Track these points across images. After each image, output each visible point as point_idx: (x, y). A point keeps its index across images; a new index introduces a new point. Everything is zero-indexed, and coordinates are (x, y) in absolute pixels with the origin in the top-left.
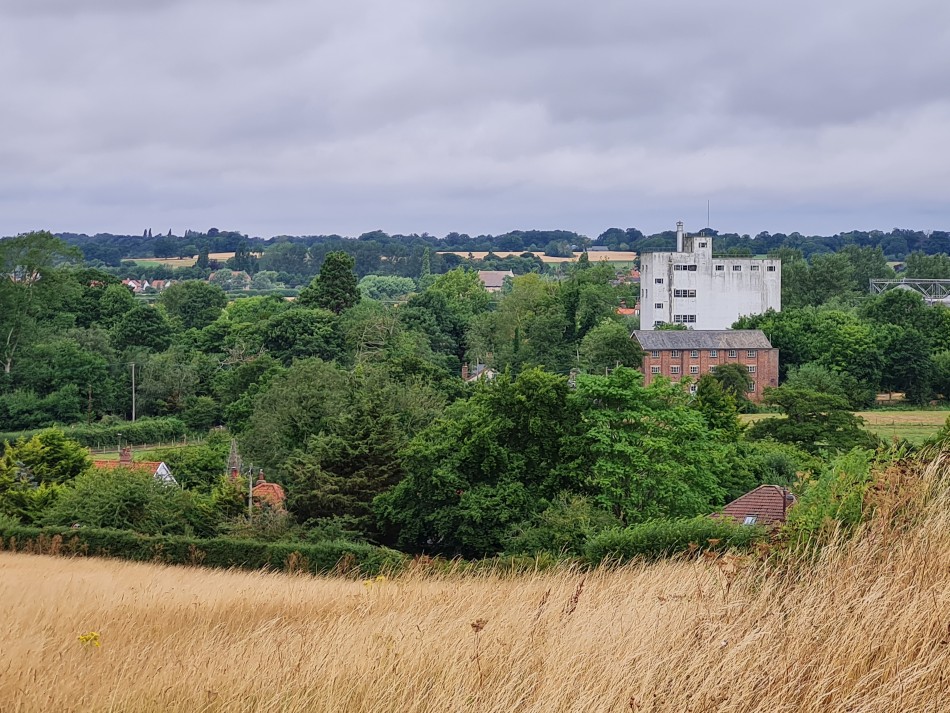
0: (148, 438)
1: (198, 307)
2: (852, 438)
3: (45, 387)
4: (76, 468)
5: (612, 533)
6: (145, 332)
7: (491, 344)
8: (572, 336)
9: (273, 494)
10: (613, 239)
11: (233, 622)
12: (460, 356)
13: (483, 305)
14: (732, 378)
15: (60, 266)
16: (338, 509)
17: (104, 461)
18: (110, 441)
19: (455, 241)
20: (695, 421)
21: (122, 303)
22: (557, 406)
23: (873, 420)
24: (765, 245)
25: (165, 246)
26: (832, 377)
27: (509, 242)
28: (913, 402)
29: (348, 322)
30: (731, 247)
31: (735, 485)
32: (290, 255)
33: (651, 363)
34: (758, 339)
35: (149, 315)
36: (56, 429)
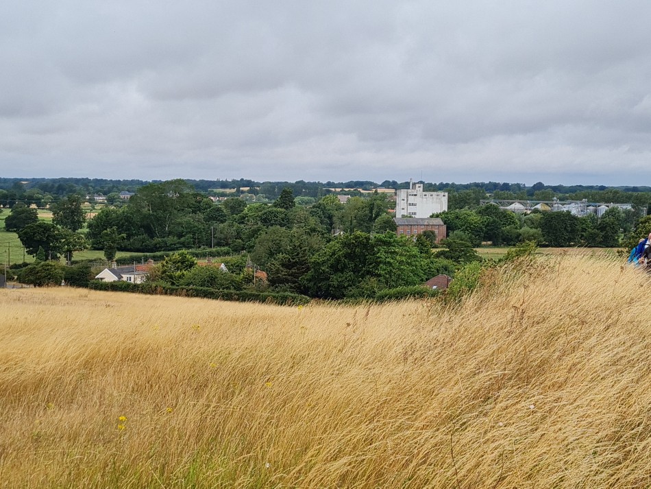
0: (218, 254)
1: (236, 206)
2: (471, 258)
3: (180, 235)
4: (192, 265)
5: (386, 291)
6: (216, 215)
7: (342, 222)
8: (372, 219)
9: (263, 275)
10: (387, 184)
11: (247, 322)
12: (331, 227)
13: (339, 208)
14: (429, 235)
15: (186, 191)
16: (287, 281)
17: (201, 263)
18: (204, 255)
19: (330, 184)
20: (415, 251)
21: (209, 205)
22: (366, 245)
23: (480, 251)
24: (442, 187)
25: (224, 185)
26: (466, 235)
27: (349, 185)
28: (495, 245)
29: (290, 213)
30: (429, 188)
31: (430, 274)
32: (270, 189)
33: (400, 230)
34: (439, 221)
35: (219, 210)
36: (184, 251)
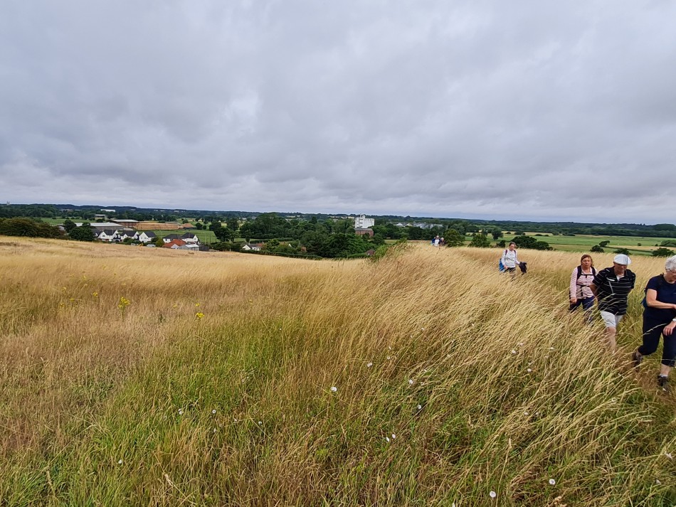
0: (288, 240)
1: (295, 223)
2: (383, 243)
3: (274, 233)
4: (278, 244)
5: (350, 255)
6: (288, 226)
7: (335, 229)
8: (346, 228)
9: (305, 248)
10: (352, 215)
11: (299, 265)
12: (330, 231)
13: (333, 224)
14: (367, 234)
15: (276, 216)
16: (313, 251)
17: (282, 243)
18: (282, 241)
19: (330, 215)
20: (362, 240)
21: (285, 222)
22: (343, 238)
23: (386, 241)
24: (372, 217)
25: (291, 214)
26: (381, 235)
27: (337, 215)
28: (391, 239)
29: (315, 225)
30: (367, 217)
31: (367, 249)
32: (308, 216)
33: (356, 233)
34: (371, 229)
35: (288, 224)
36: (275, 239)
